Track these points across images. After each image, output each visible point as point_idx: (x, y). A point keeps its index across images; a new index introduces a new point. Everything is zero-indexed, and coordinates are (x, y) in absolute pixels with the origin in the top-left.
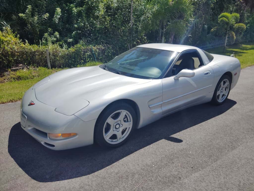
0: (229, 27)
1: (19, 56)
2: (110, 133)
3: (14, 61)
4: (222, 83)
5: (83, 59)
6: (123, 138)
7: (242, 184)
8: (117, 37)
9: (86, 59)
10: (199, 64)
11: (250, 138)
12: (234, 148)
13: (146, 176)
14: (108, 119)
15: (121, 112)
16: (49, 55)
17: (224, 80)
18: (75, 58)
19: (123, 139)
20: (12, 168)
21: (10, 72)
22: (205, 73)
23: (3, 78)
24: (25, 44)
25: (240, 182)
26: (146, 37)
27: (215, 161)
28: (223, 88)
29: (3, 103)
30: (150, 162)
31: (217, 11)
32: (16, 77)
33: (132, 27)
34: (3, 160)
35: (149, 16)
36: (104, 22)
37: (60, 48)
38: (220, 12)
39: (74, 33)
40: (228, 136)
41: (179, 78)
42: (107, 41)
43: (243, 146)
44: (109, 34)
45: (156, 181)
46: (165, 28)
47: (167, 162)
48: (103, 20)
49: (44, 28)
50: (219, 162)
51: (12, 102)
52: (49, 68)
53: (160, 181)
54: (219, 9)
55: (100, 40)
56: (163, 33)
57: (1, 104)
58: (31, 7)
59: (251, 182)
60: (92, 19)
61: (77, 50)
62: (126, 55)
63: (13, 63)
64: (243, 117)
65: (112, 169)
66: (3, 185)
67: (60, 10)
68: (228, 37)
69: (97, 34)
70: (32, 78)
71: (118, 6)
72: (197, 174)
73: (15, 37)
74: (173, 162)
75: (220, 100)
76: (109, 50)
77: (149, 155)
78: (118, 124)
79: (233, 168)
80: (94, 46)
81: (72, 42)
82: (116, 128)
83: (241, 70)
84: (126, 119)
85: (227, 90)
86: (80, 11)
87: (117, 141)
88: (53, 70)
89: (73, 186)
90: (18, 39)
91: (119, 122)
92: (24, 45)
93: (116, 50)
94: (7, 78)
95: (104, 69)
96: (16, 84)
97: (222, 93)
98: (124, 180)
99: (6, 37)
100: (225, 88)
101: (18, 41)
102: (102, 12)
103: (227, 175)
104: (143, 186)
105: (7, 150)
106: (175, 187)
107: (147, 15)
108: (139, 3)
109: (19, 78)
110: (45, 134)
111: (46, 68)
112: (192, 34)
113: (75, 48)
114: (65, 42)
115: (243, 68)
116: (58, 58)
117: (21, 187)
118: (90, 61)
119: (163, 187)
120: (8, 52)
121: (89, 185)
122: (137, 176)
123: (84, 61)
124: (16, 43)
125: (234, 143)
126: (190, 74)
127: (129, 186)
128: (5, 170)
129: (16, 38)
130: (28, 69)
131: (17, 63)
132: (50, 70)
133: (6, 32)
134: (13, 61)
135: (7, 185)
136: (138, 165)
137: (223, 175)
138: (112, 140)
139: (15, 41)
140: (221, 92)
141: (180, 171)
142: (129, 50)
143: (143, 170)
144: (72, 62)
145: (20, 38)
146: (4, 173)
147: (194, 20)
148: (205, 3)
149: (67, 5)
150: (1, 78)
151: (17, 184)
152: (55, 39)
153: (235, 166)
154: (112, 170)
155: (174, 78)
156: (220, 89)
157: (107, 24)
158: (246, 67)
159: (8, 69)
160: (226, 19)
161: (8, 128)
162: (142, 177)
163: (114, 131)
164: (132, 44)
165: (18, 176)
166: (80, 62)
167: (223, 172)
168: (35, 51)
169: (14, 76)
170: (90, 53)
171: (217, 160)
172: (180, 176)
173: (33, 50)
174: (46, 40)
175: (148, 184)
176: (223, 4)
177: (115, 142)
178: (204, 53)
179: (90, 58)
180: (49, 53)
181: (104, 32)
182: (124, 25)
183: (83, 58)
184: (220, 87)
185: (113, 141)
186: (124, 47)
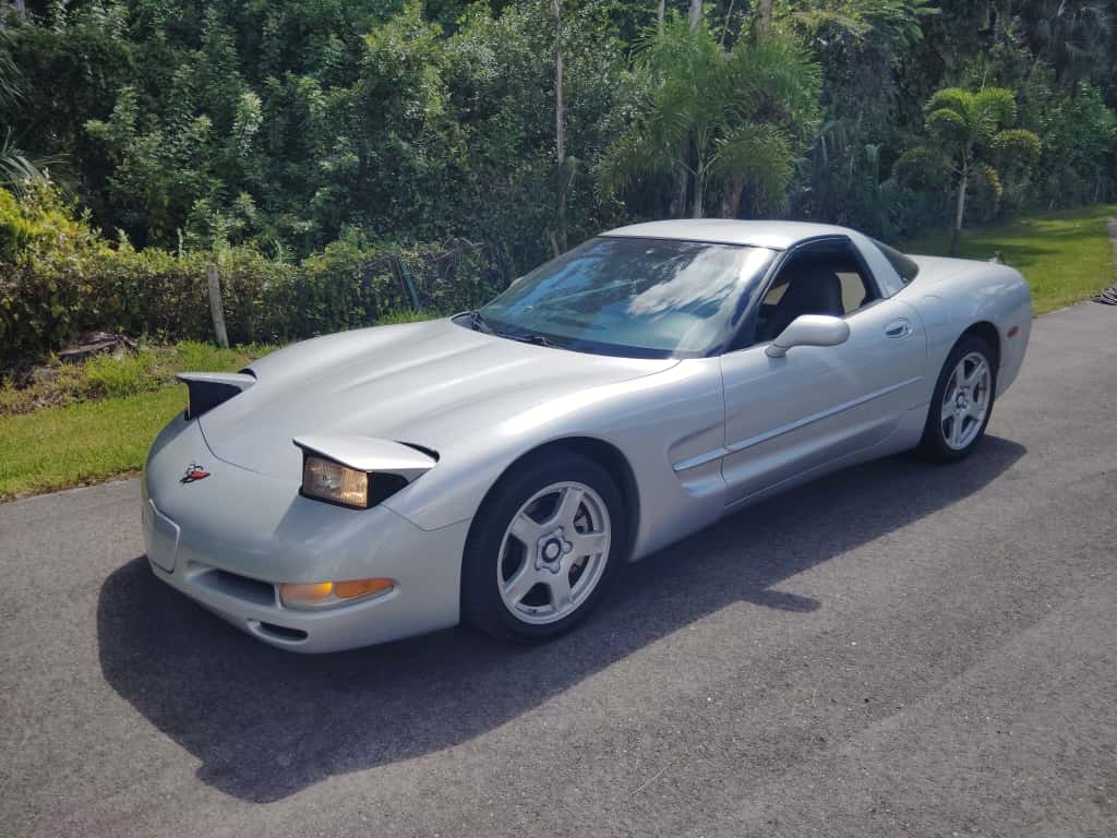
0: (969, 145)
1: (93, 297)
2: (525, 578)
3: (73, 318)
4: (960, 368)
5: (364, 304)
6: (575, 597)
7: (1071, 752)
8: (502, 207)
9: (373, 302)
10: (862, 293)
11: (1089, 581)
12: (1028, 622)
13: (684, 738)
14: (513, 521)
15: (565, 489)
16: (219, 291)
17: (967, 357)
18: (327, 301)
19: (577, 600)
20: (128, 736)
21: (55, 366)
22: (888, 329)
23: (29, 390)
24: (115, 247)
25: (1064, 744)
26: (623, 203)
27: (956, 674)
28: (966, 390)
29: (50, 490)
30: (695, 685)
31: (917, 82)
32: (84, 387)
33: (564, 163)
34: (88, 708)
35: (632, 116)
36: (446, 147)
37: (265, 257)
38: (930, 87)
39: (318, 194)
40: (1004, 578)
41: (788, 353)
42: (459, 226)
43: (1063, 614)
44: (470, 195)
45: (727, 755)
46: (705, 161)
47: (764, 686)
48: (442, 135)
49: (189, 180)
50: (972, 676)
51: (88, 484)
52: (223, 341)
53: (745, 755)
54: (923, 75)
55: (432, 222)
56: (697, 182)
57: (43, 493)
58: (133, 93)
59: (1107, 742)
60: (392, 135)
61: (338, 264)
62: (545, 278)
63: (66, 327)
64: (1056, 501)
65: (544, 720)
66: (103, 798)
67: (258, 101)
68: (967, 189)
69: (418, 196)
70: (152, 390)
71: (503, 78)
72: (889, 724)
73: (71, 218)
74: (787, 685)
75: (956, 441)
76: (470, 261)
77: (687, 661)
78: (555, 541)
79: (1033, 693)
80: (409, 246)
81: (312, 234)
82: (547, 560)
83: (1034, 320)
84: (583, 522)
85: (984, 399)
86: (342, 104)
87: (552, 613)
88: (239, 352)
89: (393, 788)
90: (86, 229)
91: (558, 533)
92: (112, 253)
93: (499, 261)
94: (47, 392)
95: (476, 328)
96: (88, 413)
97: (963, 413)
98: (597, 758)
99: (34, 219)
100: (973, 388)
101: (85, 234)
102: (436, 106)
103: (1010, 722)
104: (676, 775)
105: (98, 670)
106: (806, 772)
107: (626, 110)
108: (587, 63)
109: (97, 391)
110: (262, 590)
111: (210, 344)
112: (814, 184)
113: (328, 259)
114: (283, 236)
115: (1043, 313)
116: (256, 302)
117: (182, 807)
118: (391, 310)
119: (757, 774)
120: (44, 285)
121: (458, 783)
122: (646, 740)
123: (367, 310)
124: (77, 245)
125: (1025, 601)
126: (828, 330)
127: (622, 780)
128: (103, 745)
129: (77, 224)
130: (135, 349)
131: (86, 326)
132: (227, 353)
133: (36, 197)
134: (67, 320)
135: (119, 798)
136: (648, 699)
137: (995, 721)
138: (533, 608)
139: (73, 234)
140: (958, 406)
141: (821, 713)
142: (553, 257)
143: (671, 717)
144: (318, 317)
145: (93, 223)
146: (102, 754)
147: (820, 127)
148: (865, 51)
149: (284, 81)
150: (20, 394)
151: (161, 794)
152: (239, 223)
153: (1041, 688)
154: (545, 724)
155: (766, 351)
156: (955, 394)
157: (458, 155)
158: (1055, 309)
159: (46, 353)
160: (955, 113)
161: (86, 587)
162: (670, 745)
163: (538, 570)
164: (564, 232)
165: (158, 763)
166: (351, 317)
167: (991, 713)
168: (159, 275)
169: (76, 383)
170: (391, 274)
171: (963, 669)
172: (823, 734)
173: (152, 271)
174: (204, 229)
175: (697, 767)
176: (939, 55)
177: (545, 616)
178: (877, 250)
179: (392, 296)
180: (220, 281)
181: (447, 185)
182: (529, 155)
183: (361, 299)
184: (953, 384)
185: (535, 611)
186: (534, 245)
